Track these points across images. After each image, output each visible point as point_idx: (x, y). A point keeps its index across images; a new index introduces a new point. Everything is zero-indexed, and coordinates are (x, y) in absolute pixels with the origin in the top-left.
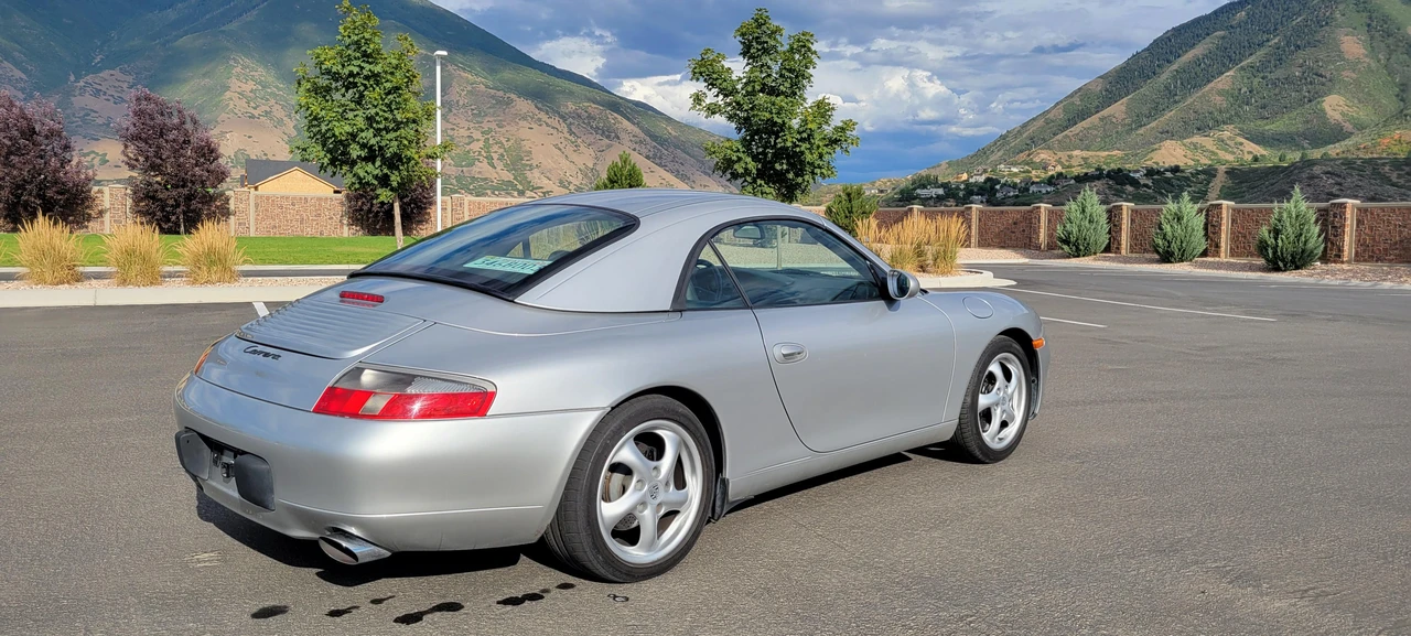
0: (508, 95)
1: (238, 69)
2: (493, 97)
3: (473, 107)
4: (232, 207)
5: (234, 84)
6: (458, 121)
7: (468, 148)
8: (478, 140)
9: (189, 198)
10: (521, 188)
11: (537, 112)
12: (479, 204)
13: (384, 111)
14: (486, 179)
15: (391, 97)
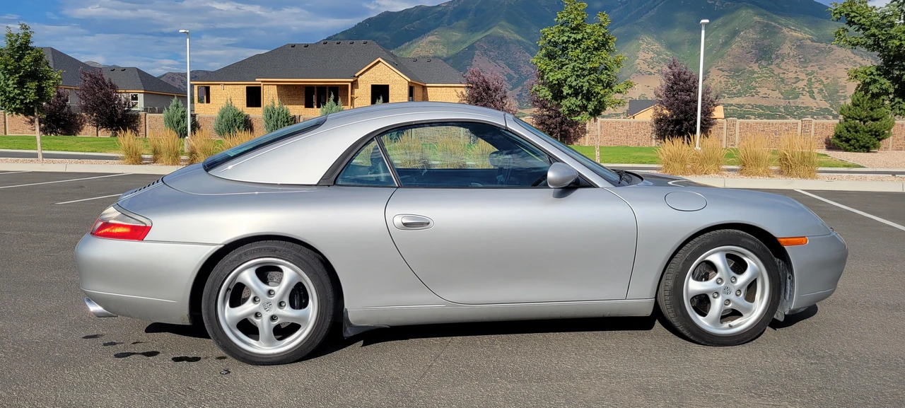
0: (829, 46)
1: (644, 46)
2: (817, 48)
3: (800, 57)
4: (587, 128)
5: (641, 55)
6: (788, 67)
7: (794, 85)
8: (803, 80)
9: (562, 123)
10: (835, 113)
11: (853, 56)
12: (748, 124)
13: (581, 64)
14: (808, 107)
15: (584, 54)
